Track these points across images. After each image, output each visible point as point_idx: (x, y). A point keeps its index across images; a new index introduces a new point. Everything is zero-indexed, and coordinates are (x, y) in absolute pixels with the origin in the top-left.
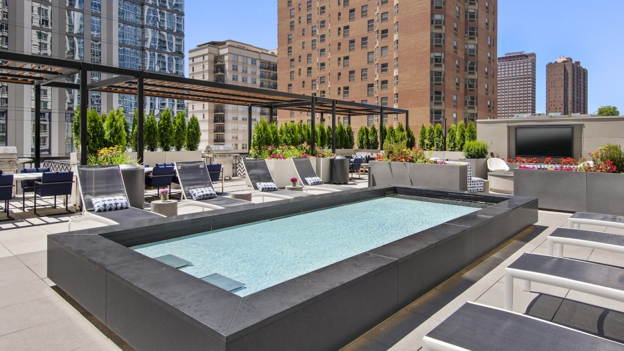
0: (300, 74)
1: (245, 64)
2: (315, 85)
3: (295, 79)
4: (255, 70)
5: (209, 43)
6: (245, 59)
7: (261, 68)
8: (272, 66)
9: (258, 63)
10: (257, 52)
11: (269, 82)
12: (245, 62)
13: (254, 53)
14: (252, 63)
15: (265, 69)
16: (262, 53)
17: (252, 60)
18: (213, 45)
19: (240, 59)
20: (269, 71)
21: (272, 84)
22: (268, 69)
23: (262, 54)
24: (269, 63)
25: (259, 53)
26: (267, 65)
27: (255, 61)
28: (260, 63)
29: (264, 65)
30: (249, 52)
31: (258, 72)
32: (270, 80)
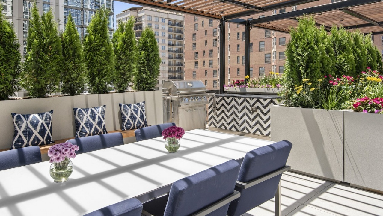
0: (203, 25)
1: (157, 22)
2: (216, 31)
3: (198, 30)
4: (164, 27)
5: (131, 9)
6: (157, 18)
7: (169, 25)
8: (177, 23)
9: (167, 21)
10: (165, 13)
11: (175, 35)
12: (157, 21)
13: (164, 14)
14: (162, 21)
15: (172, 25)
16: (169, 13)
17: (162, 19)
18: (133, 10)
19: (154, 19)
20: (175, 27)
21: (177, 36)
22: (174, 25)
23: (169, 15)
24: (175, 21)
25: (167, 14)
26: (173, 23)
27: (164, 20)
28: (168, 21)
29: (171, 23)
30: (160, 13)
31: (167, 28)
32: (175, 33)
